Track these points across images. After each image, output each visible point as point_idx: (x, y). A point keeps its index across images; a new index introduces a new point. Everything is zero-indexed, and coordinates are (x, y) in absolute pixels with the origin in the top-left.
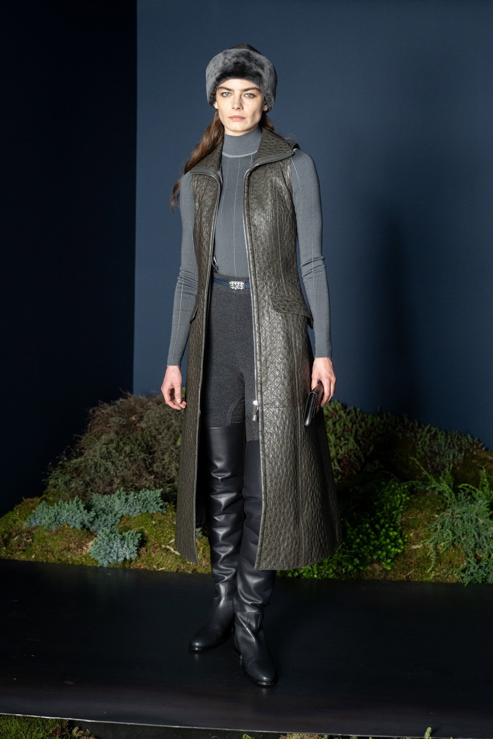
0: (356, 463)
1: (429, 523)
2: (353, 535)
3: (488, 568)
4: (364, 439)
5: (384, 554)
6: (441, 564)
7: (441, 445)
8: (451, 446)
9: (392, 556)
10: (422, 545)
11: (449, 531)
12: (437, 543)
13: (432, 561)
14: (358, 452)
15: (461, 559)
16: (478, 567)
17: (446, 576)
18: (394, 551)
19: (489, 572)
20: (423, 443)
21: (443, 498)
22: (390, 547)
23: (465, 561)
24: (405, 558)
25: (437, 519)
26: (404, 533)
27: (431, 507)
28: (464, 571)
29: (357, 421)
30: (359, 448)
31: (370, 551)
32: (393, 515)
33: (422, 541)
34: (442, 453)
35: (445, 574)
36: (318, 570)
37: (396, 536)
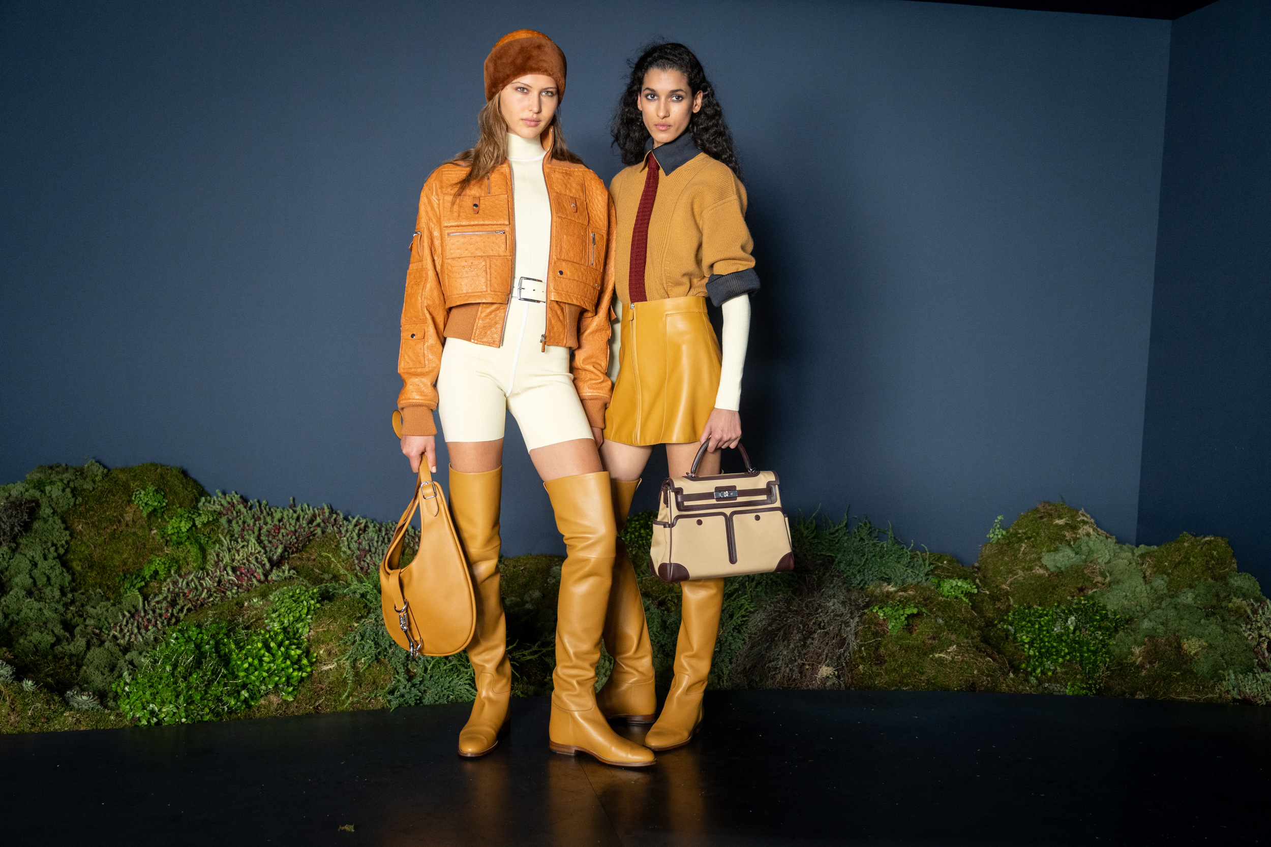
0: (258, 570)
1: (345, 634)
2: (240, 658)
3: (424, 686)
4: (270, 539)
5: (284, 679)
6: (361, 687)
7: (372, 540)
8: (386, 540)
9: (296, 684)
10: (336, 664)
11: (370, 642)
12: (355, 660)
13: (348, 684)
14: (262, 556)
15: (388, 677)
16: (409, 685)
17: (367, 701)
18: (297, 676)
19: (425, 691)
20: (350, 539)
21: (366, 601)
22: (291, 670)
23: (392, 679)
24: (313, 683)
25: (356, 628)
26: (312, 651)
27: (348, 614)
28: (392, 692)
29: (262, 517)
30: (263, 551)
31: (264, 678)
32: (298, 629)
33: (336, 659)
34: (373, 550)
35: (367, 699)
36: (186, 711)
37: (299, 656)
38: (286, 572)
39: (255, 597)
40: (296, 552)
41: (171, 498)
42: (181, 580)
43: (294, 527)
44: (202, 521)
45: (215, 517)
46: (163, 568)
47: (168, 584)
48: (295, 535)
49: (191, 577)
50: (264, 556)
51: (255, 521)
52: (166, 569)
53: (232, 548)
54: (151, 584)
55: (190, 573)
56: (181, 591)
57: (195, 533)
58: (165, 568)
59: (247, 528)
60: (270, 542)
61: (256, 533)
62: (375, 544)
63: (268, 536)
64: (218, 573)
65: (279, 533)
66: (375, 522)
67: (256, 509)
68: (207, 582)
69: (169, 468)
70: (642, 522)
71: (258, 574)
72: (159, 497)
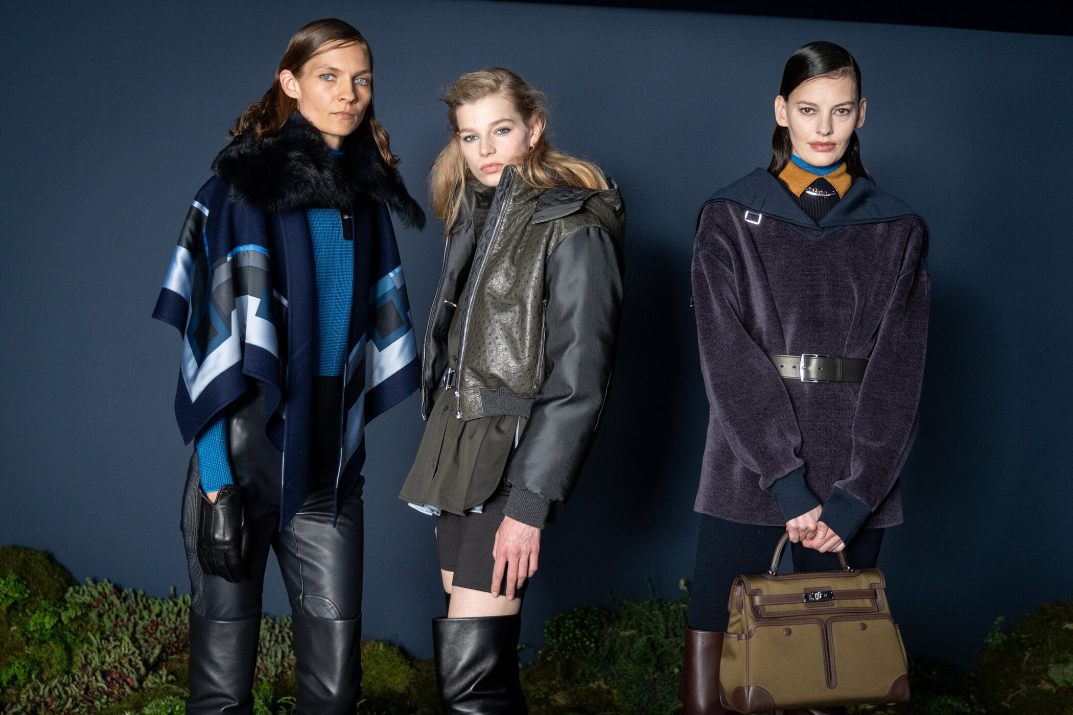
38: (164, 678)
39: (126, 709)
40: (176, 653)
41: (34, 588)
42: (42, 686)
43: (174, 623)
44: (68, 615)
45: (84, 611)
46: (23, 672)
47: (28, 691)
48: (175, 633)
49: (54, 682)
50: (139, 658)
51: (130, 615)
52: (26, 674)
53: (103, 649)
54: (9, 691)
55: (53, 677)
56: (42, 700)
57: (60, 630)
58: (25, 671)
59: (121, 623)
60: (146, 641)
61: (131, 629)
62: (267, 644)
63: (144, 634)
64: (86, 679)
65: (156, 630)
66: (267, 617)
67: (131, 601)
68: (73, 689)
69: (33, 552)
70: (577, 620)
71: (132, 680)
72: (21, 587)
